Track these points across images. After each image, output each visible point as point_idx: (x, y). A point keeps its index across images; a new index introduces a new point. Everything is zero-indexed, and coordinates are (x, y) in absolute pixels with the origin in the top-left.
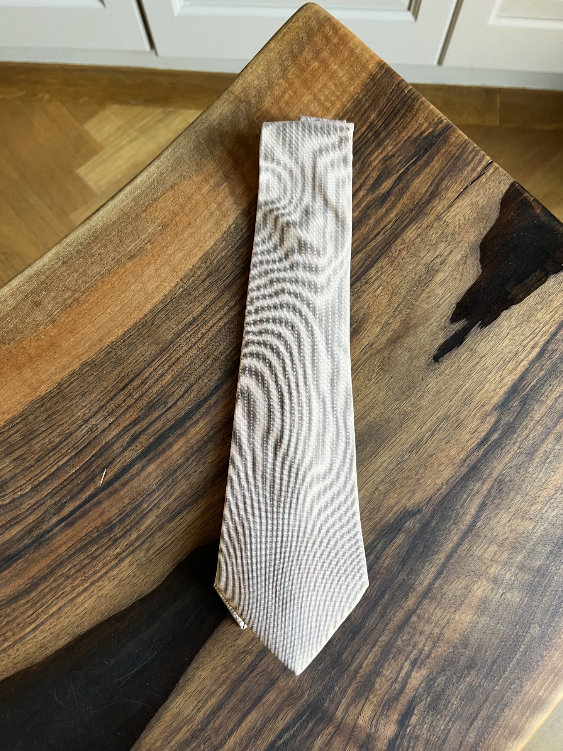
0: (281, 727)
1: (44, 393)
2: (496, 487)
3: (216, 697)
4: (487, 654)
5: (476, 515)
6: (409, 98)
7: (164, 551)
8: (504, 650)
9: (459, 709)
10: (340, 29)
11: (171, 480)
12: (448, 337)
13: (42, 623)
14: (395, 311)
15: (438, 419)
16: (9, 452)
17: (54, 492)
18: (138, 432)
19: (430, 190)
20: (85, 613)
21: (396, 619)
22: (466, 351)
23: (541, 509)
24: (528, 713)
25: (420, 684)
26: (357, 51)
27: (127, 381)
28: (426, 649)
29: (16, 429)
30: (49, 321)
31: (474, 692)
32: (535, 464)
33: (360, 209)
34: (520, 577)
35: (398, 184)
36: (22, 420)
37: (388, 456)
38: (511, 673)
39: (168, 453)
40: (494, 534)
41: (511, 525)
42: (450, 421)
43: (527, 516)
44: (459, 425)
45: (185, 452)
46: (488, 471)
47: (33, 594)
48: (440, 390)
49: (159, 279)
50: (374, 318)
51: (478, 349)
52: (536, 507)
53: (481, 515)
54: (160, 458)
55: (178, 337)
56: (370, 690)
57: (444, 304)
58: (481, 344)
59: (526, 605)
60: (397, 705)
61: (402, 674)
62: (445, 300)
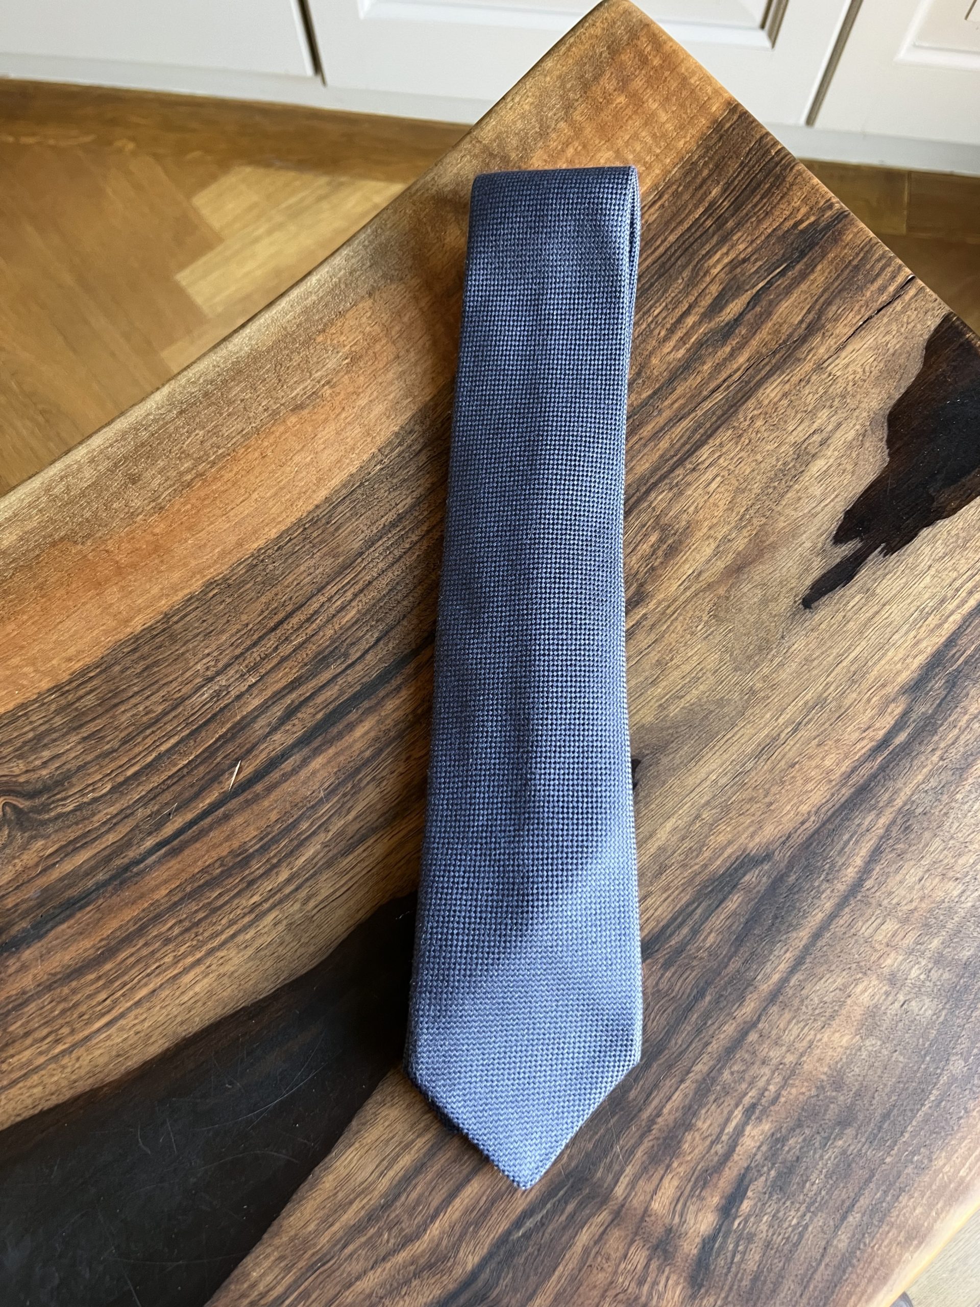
0: (520, 1210)
1: (139, 629)
2: (899, 822)
3: (413, 1152)
4: (874, 1102)
5: (865, 868)
6: (777, 164)
7: (334, 904)
8: (903, 1096)
9: (823, 1193)
10: (665, 43)
11: (350, 786)
12: (828, 568)
13: (122, 1016)
14: (741, 519)
15: (806, 703)
16: (76, 724)
17: (151, 795)
18: (297, 703)
19: (808, 320)
20: (196, 1002)
21: (722, 1036)
22: (859, 591)
24: (939, 1206)
25: (759, 1147)
26: (692, 81)
27: (281, 615)
28: (772, 1088)
29: (89, 686)
30: (154, 508)
31: (849, 1165)
32: (968, 788)
33: (687, 346)
34: (934, 975)
35: (753, 308)
36: (101, 672)
37: (719, 761)
38: (913, 1137)
39: (348, 739)
40: (894, 902)
41: (923, 888)
42: (827, 709)
43: (951, 874)
44: (841, 715)
45: (376, 739)
46: (887, 795)
47: (108, 966)
48: (811, 655)
49: (343, 448)
50: (705, 530)
51: (878, 591)
52: (968, 859)
53: (873, 869)
54: (333, 747)
55: (370, 547)
56: (674, 1152)
57: (823, 512)
58: (884, 581)
59: (942, 1023)
60: (719, 1180)
61: (730, 1129)
62: (826, 505)
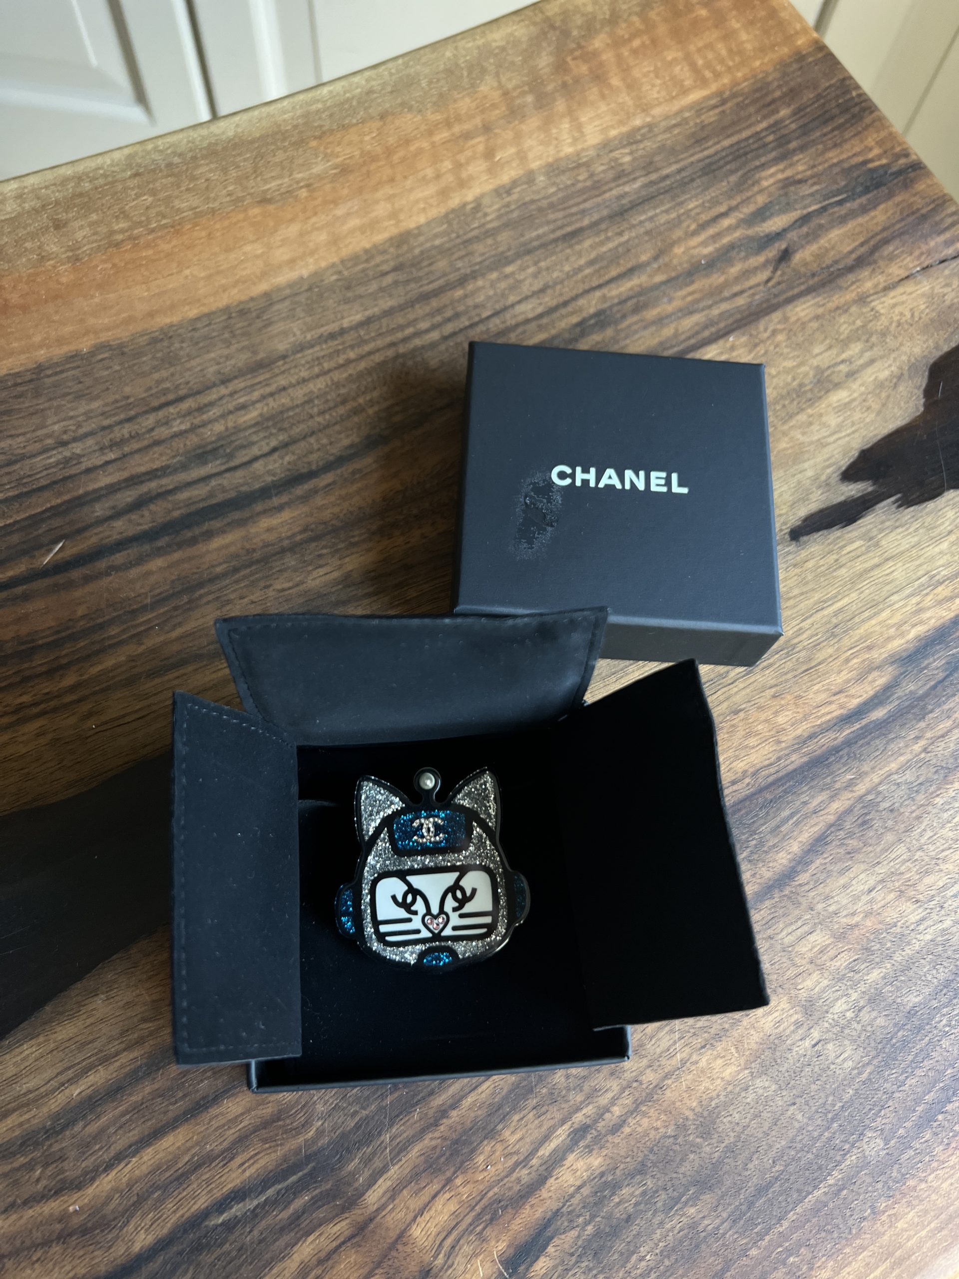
0: (230, 1186)
2: (857, 811)
3: (111, 1068)
4: (750, 1166)
5: (801, 858)
6: (856, 104)
8: (791, 1168)
11: (185, 598)
12: (829, 503)
18: (154, 493)
19: (858, 253)
22: (860, 538)
23: (944, 888)
25: (580, 1187)
26: (782, 15)
27: (171, 397)
28: (617, 1110)
30: (69, 257)
31: (697, 1246)
32: (952, 793)
34: (865, 1016)
35: (800, 227)
38: (794, 1228)
39: (201, 548)
40: (831, 909)
41: (871, 902)
43: (911, 893)
44: (809, 670)
45: (237, 556)
46: (848, 776)
49: (301, 249)
51: (883, 542)
52: (935, 880)
53: (812, 862)
54: (180, 552)
55: (298, 352)
56: (462, 1163)
57: (835, 445)
58: (893, 534)
59: (864, 1083)
60: (513, 1218)
61: (546, 1151)
62: (840, 438)
